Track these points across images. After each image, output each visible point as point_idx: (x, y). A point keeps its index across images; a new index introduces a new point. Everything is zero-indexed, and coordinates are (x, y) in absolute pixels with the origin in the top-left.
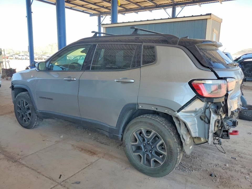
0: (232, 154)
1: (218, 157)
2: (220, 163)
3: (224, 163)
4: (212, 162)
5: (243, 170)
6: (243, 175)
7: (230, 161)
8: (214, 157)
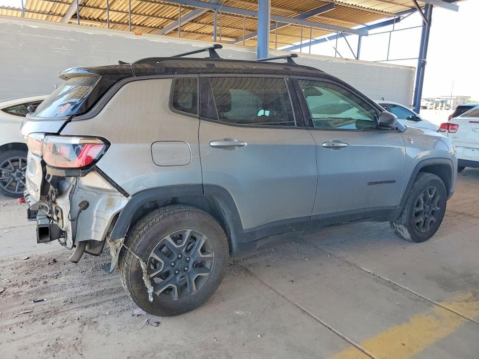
0: (46, 308)
1: (66, 289)
2: (55, 281)
3: (48, 285)
4: (67, 277)
5: (16, 289)
6: (13, 283)
7: (42, 294)
8: (73, 285)
